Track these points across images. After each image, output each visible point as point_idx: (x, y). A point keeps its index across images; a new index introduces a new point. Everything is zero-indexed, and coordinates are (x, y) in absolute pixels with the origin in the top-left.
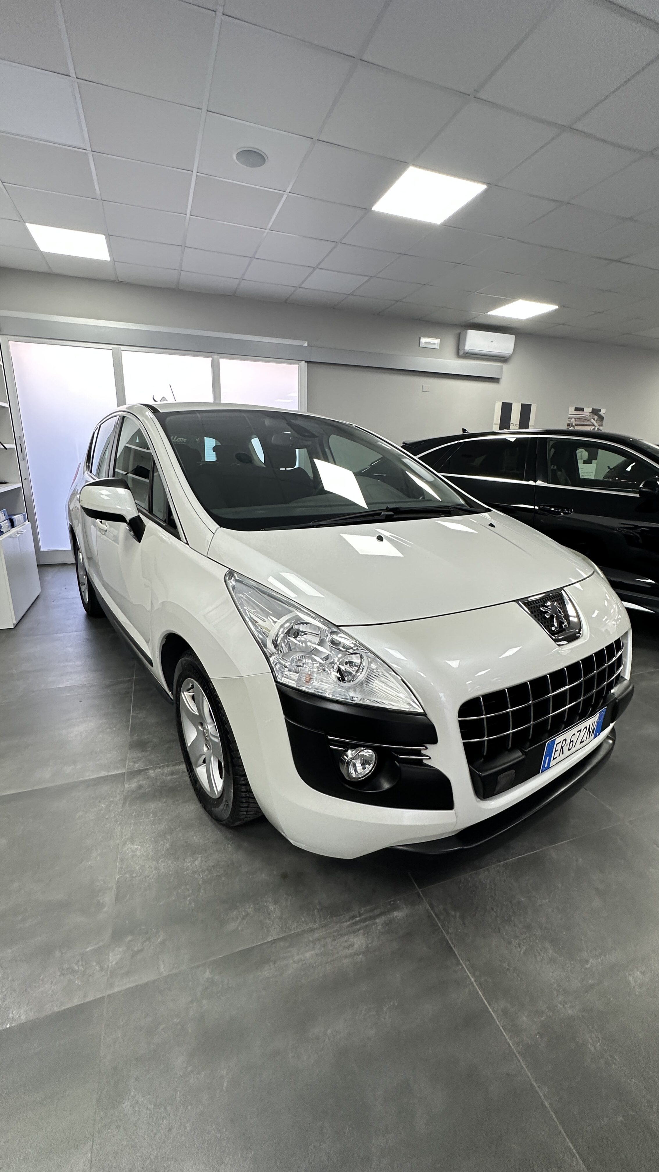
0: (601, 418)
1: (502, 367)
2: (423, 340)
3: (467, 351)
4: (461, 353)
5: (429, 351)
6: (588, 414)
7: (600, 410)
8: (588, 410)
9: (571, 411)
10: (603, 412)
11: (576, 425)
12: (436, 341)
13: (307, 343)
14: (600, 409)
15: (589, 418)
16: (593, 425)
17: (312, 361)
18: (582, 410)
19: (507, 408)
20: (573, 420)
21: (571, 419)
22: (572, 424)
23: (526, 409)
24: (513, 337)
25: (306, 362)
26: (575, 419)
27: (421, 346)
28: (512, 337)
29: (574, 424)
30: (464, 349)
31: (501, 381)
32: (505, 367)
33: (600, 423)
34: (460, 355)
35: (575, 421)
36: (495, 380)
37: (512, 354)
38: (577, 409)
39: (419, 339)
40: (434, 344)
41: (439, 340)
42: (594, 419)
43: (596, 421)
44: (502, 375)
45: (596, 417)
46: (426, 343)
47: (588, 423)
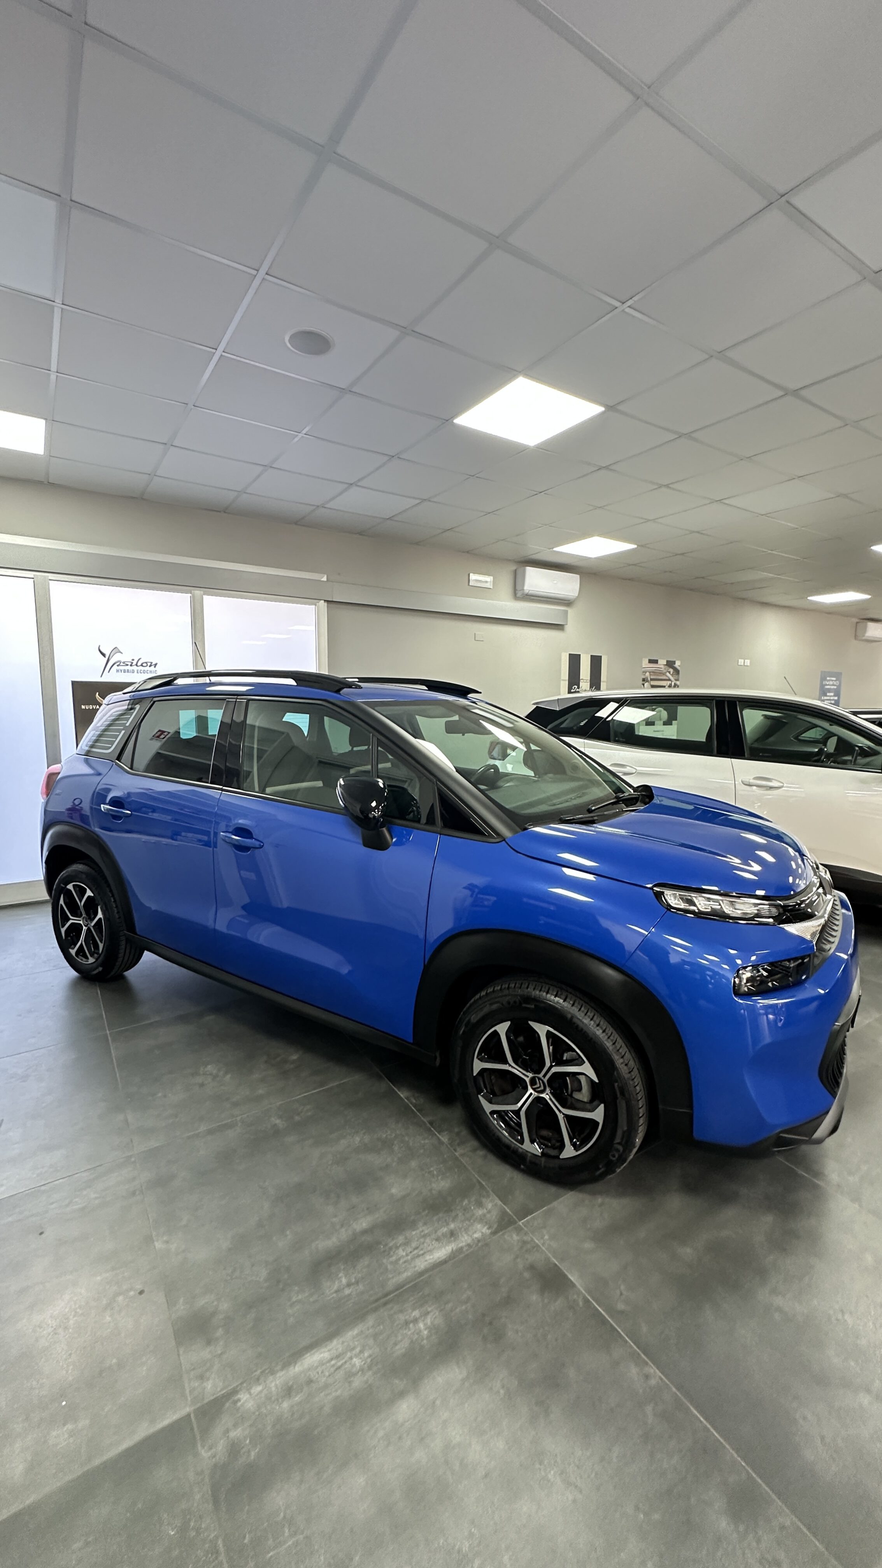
0: (677, 672)
1: (567, 611)
2: (473, 577)
3: (526, 592)
4: (519, 594)
5: (480, 591)
6: (662, 666)
8: (662, 662)
9: (645, 663)
10: (678, 664)
11: (652, 680)
12: (489, 579)
13: (326, 577)
14: (675, 662)
15: (665, 671)
16: (669, 680)
17: (334, 600)
18: (656, 662)
19: (575, 660)
20: (648, 674)
21: (646, 673)
22: (647, 678)
23: (596, 662)
24: (578, 576)
25: (325, 601)
26: (650, 672)
27: (470, 584)
28: (576, 577)
29: (649, 679)
30: (523, 590)
31: (566, 627)
32: (571, 611)
33: (676, 677)
34: (518, 595)
35: (650, 675)
36: (559, 627)
37: (577, 597)
38: (651, 661)
39: (467, 577)
40: (486, 582)
41: (492, 578)
42: (669, 672)
43: (672, 675)
44: (567, 622)
45: (671, 670)
46: (477, 581)
47: (664, 677)
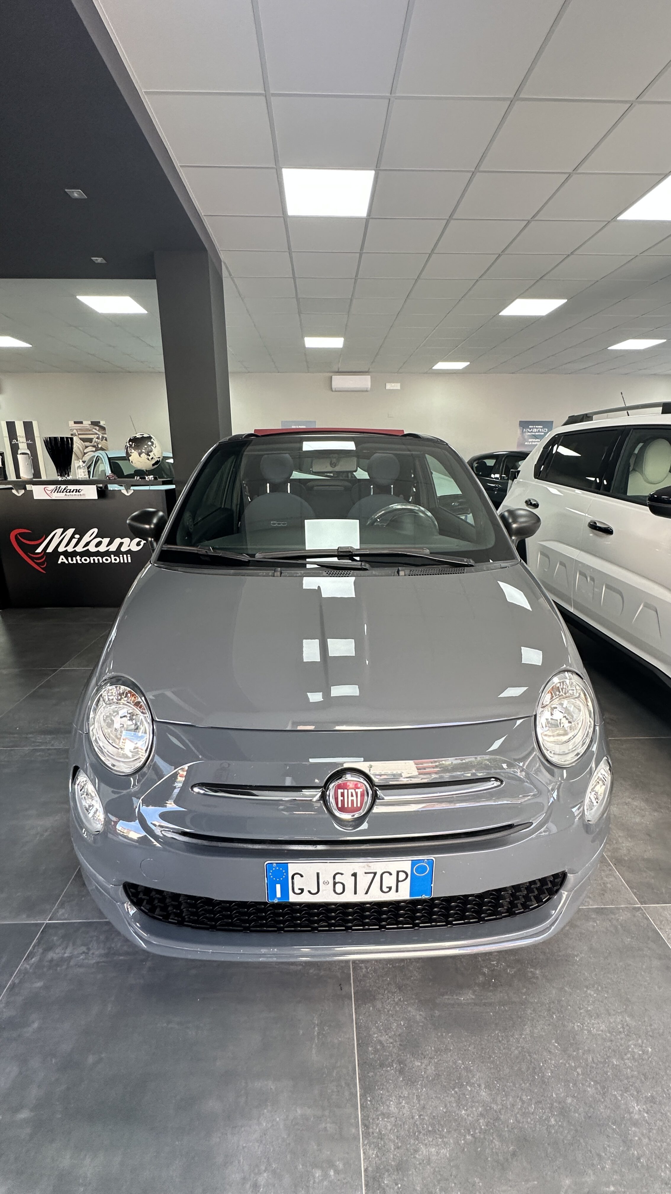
0: (103, 428)
7: (99, 422)
8: (87, 423)
9: (71, 423)
10: (102, 423)
11: (79, 434)
16: (97, 434)
18: (81, 423)
19: (11, 426)
20: (75, 431)
23: (28, 426)
29: (77, 434)
33: (103, 432)
38: (75, 423)
42: (96, 429)
43: (99, 431)
45: (97, 428)
47: (91, 432)
